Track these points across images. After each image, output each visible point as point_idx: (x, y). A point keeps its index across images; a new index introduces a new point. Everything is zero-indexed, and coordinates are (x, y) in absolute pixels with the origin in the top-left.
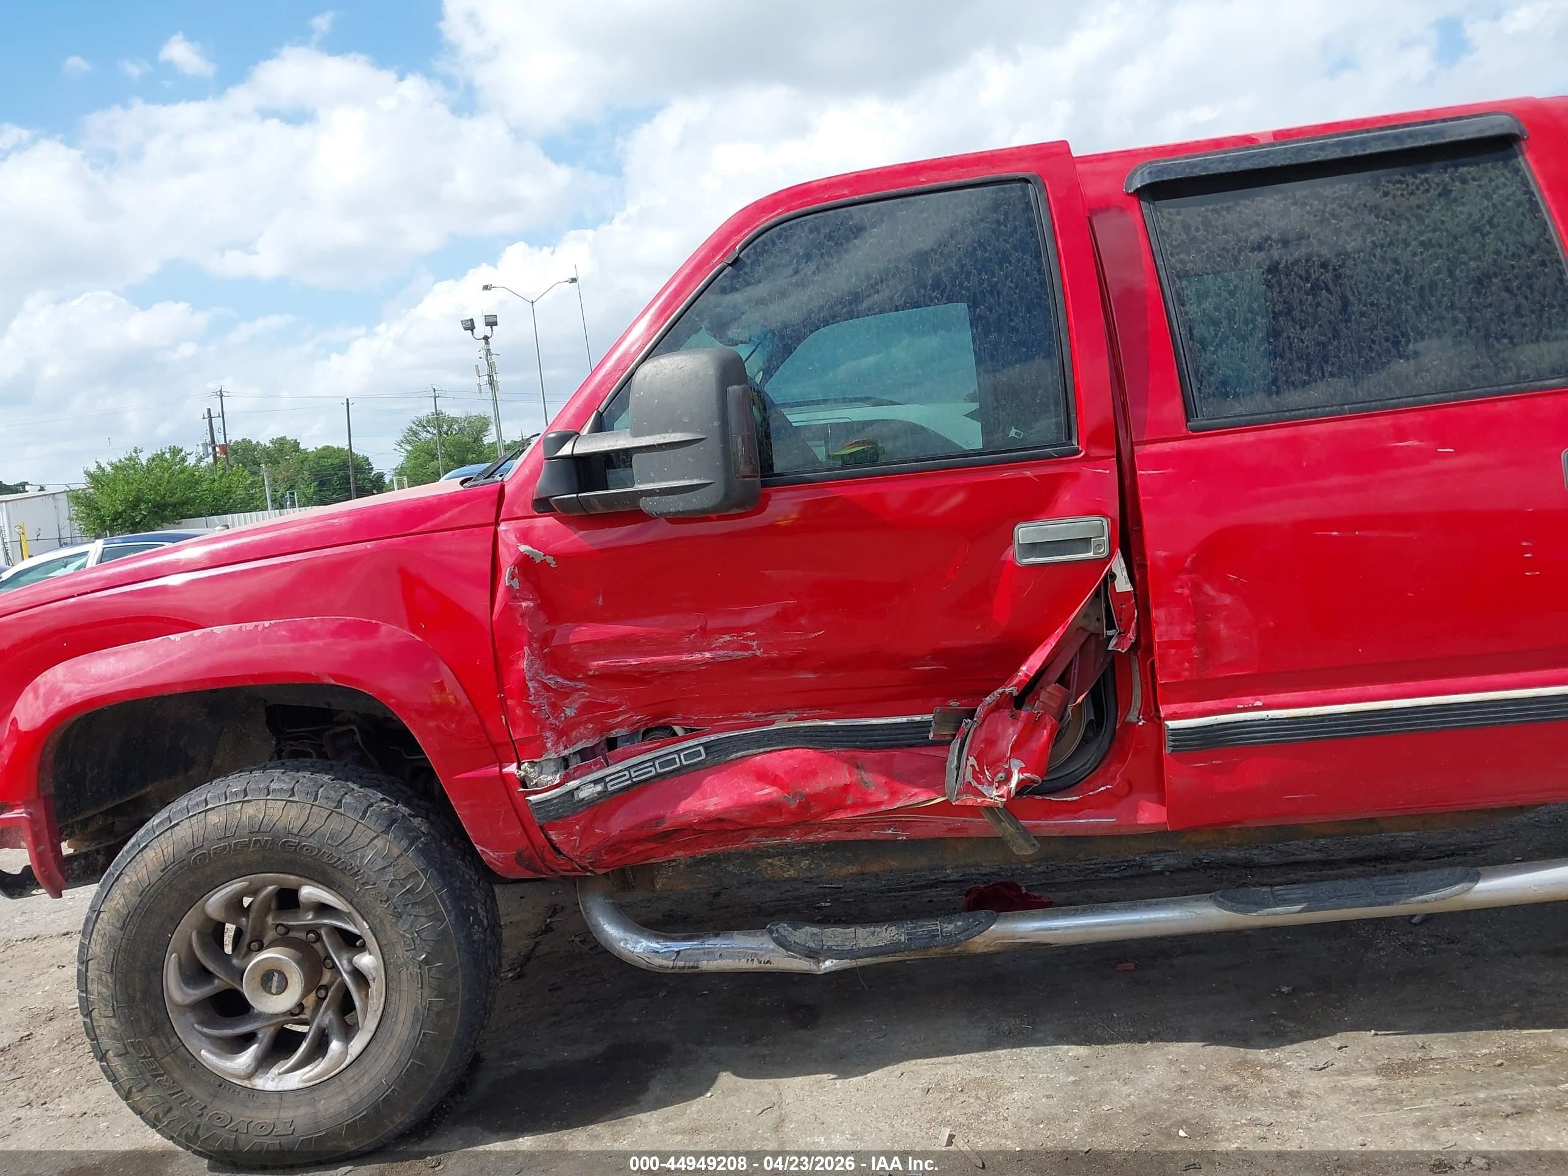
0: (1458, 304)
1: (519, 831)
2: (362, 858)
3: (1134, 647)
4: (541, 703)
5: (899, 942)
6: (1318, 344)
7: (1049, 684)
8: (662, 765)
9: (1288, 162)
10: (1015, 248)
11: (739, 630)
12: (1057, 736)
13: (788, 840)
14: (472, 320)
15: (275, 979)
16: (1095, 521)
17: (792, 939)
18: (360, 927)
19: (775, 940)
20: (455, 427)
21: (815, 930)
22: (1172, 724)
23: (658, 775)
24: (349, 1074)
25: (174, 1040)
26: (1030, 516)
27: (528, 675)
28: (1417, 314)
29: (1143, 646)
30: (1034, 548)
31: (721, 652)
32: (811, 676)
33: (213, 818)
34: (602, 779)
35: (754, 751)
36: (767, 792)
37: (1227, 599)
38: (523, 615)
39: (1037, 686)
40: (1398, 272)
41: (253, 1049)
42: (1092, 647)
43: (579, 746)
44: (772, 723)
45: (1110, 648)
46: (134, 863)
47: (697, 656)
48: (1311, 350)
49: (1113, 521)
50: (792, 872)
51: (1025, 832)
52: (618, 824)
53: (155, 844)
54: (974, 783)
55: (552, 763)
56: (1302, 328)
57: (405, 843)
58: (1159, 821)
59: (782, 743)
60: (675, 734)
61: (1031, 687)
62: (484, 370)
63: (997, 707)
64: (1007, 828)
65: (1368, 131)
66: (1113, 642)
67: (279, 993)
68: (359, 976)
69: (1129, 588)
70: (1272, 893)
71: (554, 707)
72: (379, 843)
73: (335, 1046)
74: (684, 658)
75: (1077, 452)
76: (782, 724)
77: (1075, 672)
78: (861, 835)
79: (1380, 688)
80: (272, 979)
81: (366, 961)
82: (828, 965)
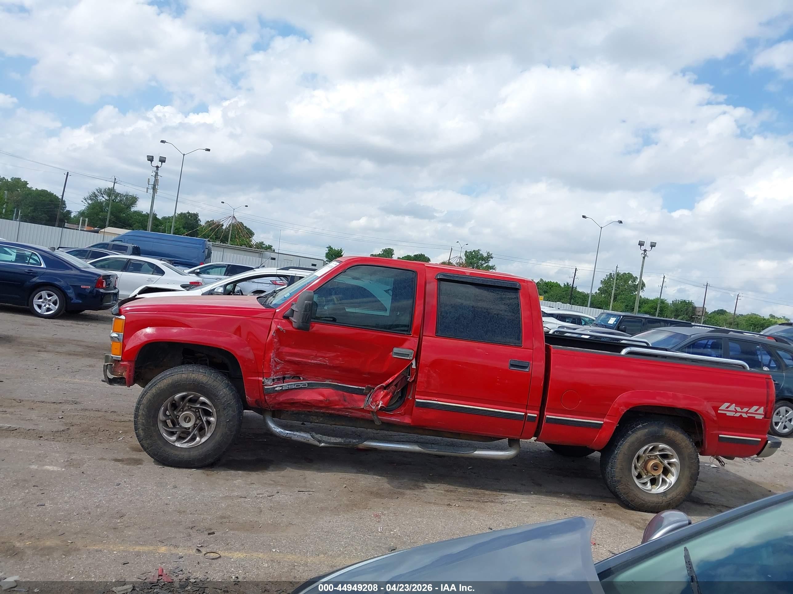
0: (497, 322)
1: (259, 395)
2: (220, 393)
3: (413, 381)
4: (273, 364)
5: (341, 442)
6: (467, 323)
7: (392, 386)
8: (296, 386)
9: (470, 282)
10: (408, 286)
11: (324, 357)
12: (392, 398)
13: (322, 411)
14: (153, 157)
15: (188, 419)
16: (411, 351)
17: (315, 436)
18: (213, 410)
19: (311, 436)
20: (118, 198)
21: (321, 436)
22: (417, 400)
23: (295, 388)
24: (200, 446)
25: (157, 429)
26: (397, 346)
27: (272, 357)
28: (489, 322)
29: (415, 381)
30: (396, 354)
31: (319, 362)
32: (338, 372)
33: (184, 376)
34: (282, 386)
35: (320, 387)
36: (321, 398)
37: (435, 375)
38: (274, 343)
39: (391, 385)
40: (487, 312)
41: (176, 435)
42: (404, 379)
43: (278, 377)
44: (325, 381)
45: (408, 380)
46: (160, 383)
47: (313, 361)
48: (465, 325)
49: (415, 352)
50: (317, 421)
51: (380, 419)
52: (281, 398)
53: (167, 379)
54: (370, 405)
55: (271, 380)
56: (465, 319)
57: (230, 391)
58: (409, 422)
59: (327, 387)
60: (300, 379)
61: (388, 386)
62: (152, 182)
63: (380, 388)
64: (375, 418)
65: (489, 279)
66: (409, 379)
67: (187, 423)
68: (209, 423)
69: (415, 367)
70: (432, 446)
71: (275, 366)
72: (224, 390)
73: (198, 439)
74: (309, 361)
75: (411, 335)
76: (327, 382)
77: (399, 384)
78: (340, 413)
79: (463, 402)
80: (187, 419)
81: (212, 419)
82: (323, 444)
